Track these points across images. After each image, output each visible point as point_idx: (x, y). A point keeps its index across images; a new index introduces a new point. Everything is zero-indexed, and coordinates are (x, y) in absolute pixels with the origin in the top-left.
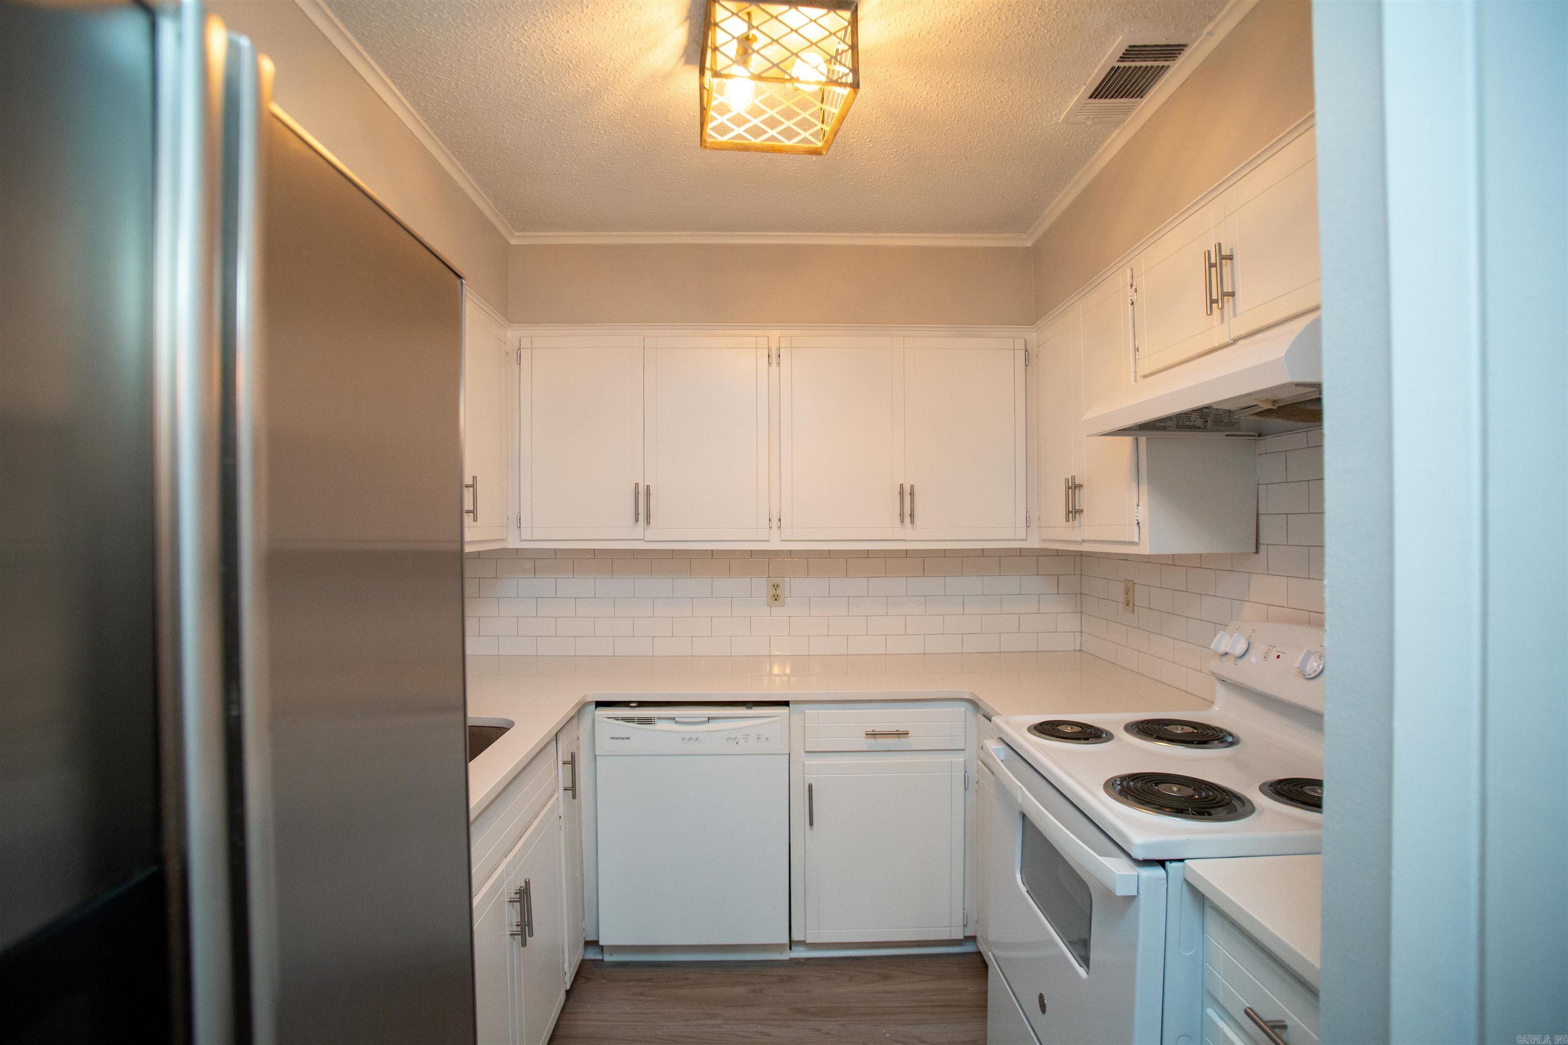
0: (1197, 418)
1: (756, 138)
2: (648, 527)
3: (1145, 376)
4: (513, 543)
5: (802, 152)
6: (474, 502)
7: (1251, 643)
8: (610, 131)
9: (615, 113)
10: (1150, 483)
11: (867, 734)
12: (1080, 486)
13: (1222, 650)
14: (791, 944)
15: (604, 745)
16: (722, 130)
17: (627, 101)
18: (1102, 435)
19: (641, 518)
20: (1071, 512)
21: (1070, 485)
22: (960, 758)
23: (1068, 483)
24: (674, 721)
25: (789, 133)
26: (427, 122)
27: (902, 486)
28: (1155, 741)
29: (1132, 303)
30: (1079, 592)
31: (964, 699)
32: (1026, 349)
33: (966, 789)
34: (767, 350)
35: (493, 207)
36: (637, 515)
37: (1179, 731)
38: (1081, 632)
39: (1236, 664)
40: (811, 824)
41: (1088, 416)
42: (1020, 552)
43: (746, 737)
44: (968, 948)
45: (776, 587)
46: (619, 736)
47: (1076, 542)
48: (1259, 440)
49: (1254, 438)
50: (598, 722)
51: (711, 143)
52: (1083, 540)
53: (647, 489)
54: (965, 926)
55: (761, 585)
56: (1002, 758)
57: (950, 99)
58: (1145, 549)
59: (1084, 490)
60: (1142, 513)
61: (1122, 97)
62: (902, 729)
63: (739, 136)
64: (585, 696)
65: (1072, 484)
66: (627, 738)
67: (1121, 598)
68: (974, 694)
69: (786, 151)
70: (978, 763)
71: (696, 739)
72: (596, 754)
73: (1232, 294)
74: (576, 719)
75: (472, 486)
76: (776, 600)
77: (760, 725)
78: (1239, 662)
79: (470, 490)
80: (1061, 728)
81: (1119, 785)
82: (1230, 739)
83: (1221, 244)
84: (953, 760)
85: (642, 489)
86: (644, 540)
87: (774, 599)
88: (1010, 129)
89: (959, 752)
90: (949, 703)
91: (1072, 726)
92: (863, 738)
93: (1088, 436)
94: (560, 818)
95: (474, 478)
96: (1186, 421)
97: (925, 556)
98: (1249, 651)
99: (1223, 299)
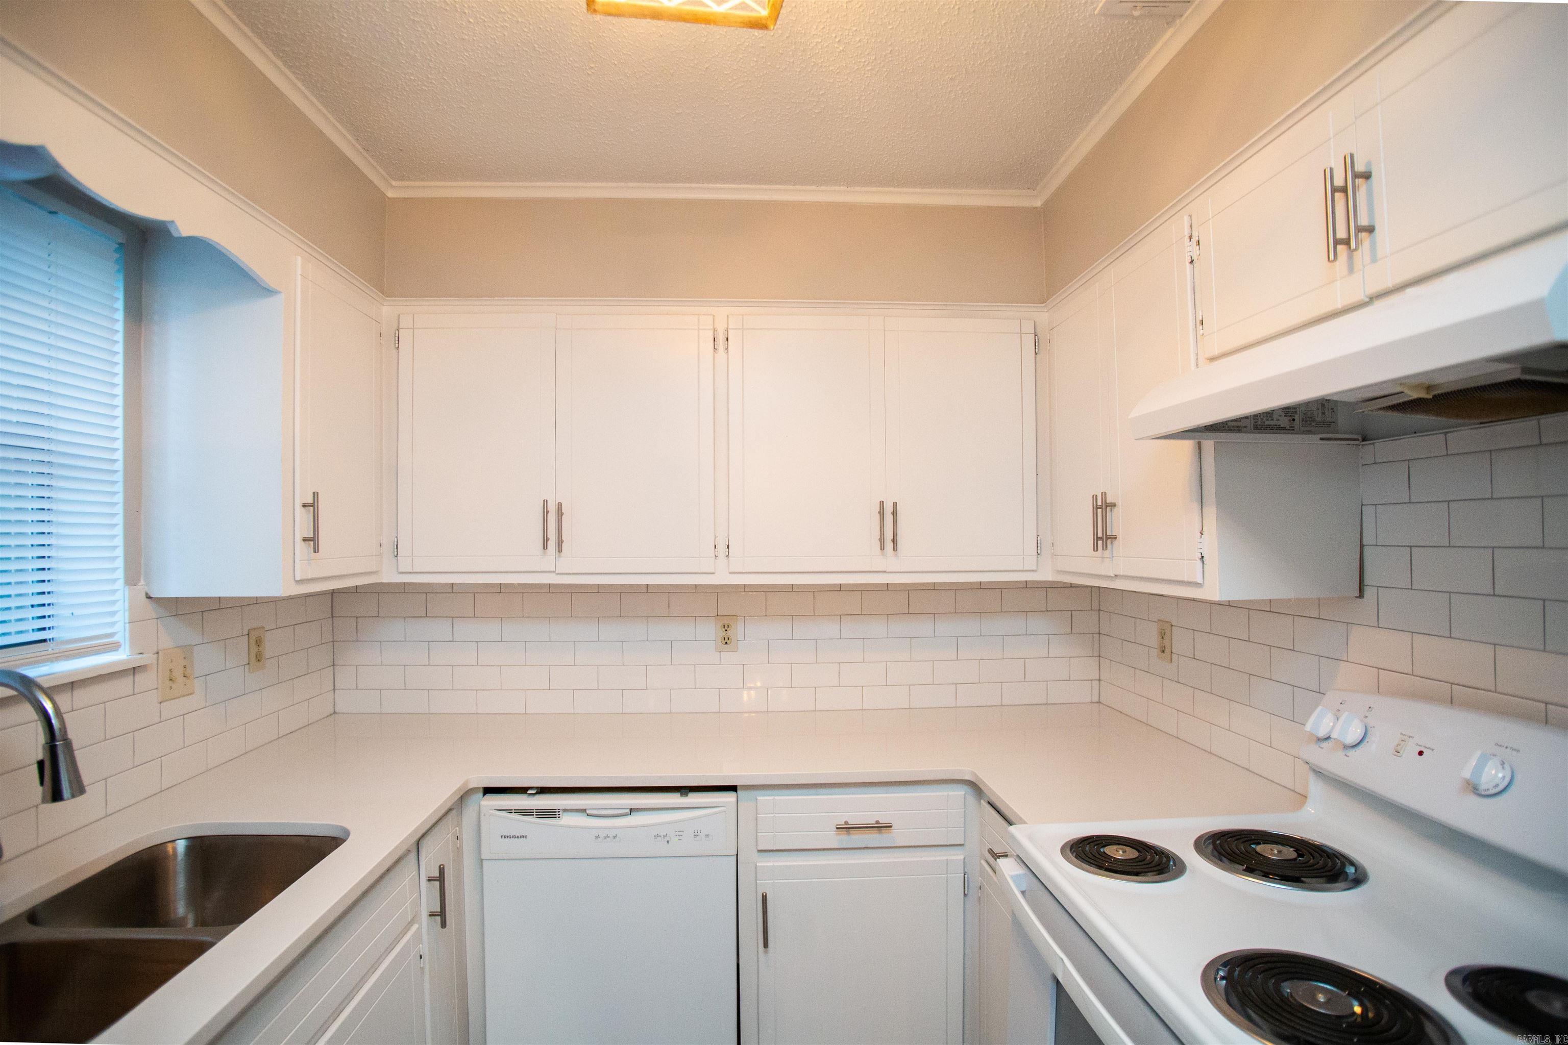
0: (1281, 416)
2: (560, 556)
3: (1212, 359)
4: (389, 576)
5: (737, 24)
6: (314, 527)
7: (1369, 728)
10: (1219, 504)
11: (837, 828)
12: (1113, 505)
13: (1322, 733)
15: (492, 845)
18: (1155, 438)
19: (552, 544)
20: (1101, 539)
21: (1099, 503)
22: (957, 856)
23: (1096, 502)
24: (584, 814)
27: (882, 503)
29: (1192, 262)
30: (1097, 631)
31: (962, 780)
32: (1035, 332)
33: (965, 895)
34: (712, 331)
35: (354, 142)
36: (546, 540)
37: (1275, 855)
38: (1099, 680)
39: (1346, 756)
40: (766, 945)
42: (1026, 586)
43: (680, 834)
45: (726, 627)
46: (512, 834)
47: (1107, 577)
48: (1362, 445)
49: (1357, 442)
50: (485, 814)
51: (605, 5)
52: (1116, 576)
53: (558, 507)
55: (709, 631)
56: (1024, 889)
58: (1213, 591)
59: (1119, 511)
60: (1210, 544)
62: (883, 820)
64: (466, 783)
65: (1102, 502)
66: (523, 837)
67: (1153, 641)
68: (976, 775)
69: (715, 21)
70: (981, 864)
71: (614, 837)
72: (483, 857)
73: (1370, 230)
74: (454, 812)
75: (312, 506)
76: (726, 643)
77: (700, 817)
78: (1352, 752)
79: (309, 511)
80: (1110, 850)
81: (1222, 978)
82: (1351, 870)
83: (1353, 155)
84: (950, 858)
85: (552, 508)
86: (554, 572)
87: (724, 642)
88: (1028, 25)
89: (956, 848)
90: (944, 786)
91: (1124, 847)
92: (833, 832)
93: (1136, 440)
94: (421, 957)
95: (315, 495)
96: (1267, 420)
97: (909, 589)
98: (1366, 740)
99: (1356, 236)
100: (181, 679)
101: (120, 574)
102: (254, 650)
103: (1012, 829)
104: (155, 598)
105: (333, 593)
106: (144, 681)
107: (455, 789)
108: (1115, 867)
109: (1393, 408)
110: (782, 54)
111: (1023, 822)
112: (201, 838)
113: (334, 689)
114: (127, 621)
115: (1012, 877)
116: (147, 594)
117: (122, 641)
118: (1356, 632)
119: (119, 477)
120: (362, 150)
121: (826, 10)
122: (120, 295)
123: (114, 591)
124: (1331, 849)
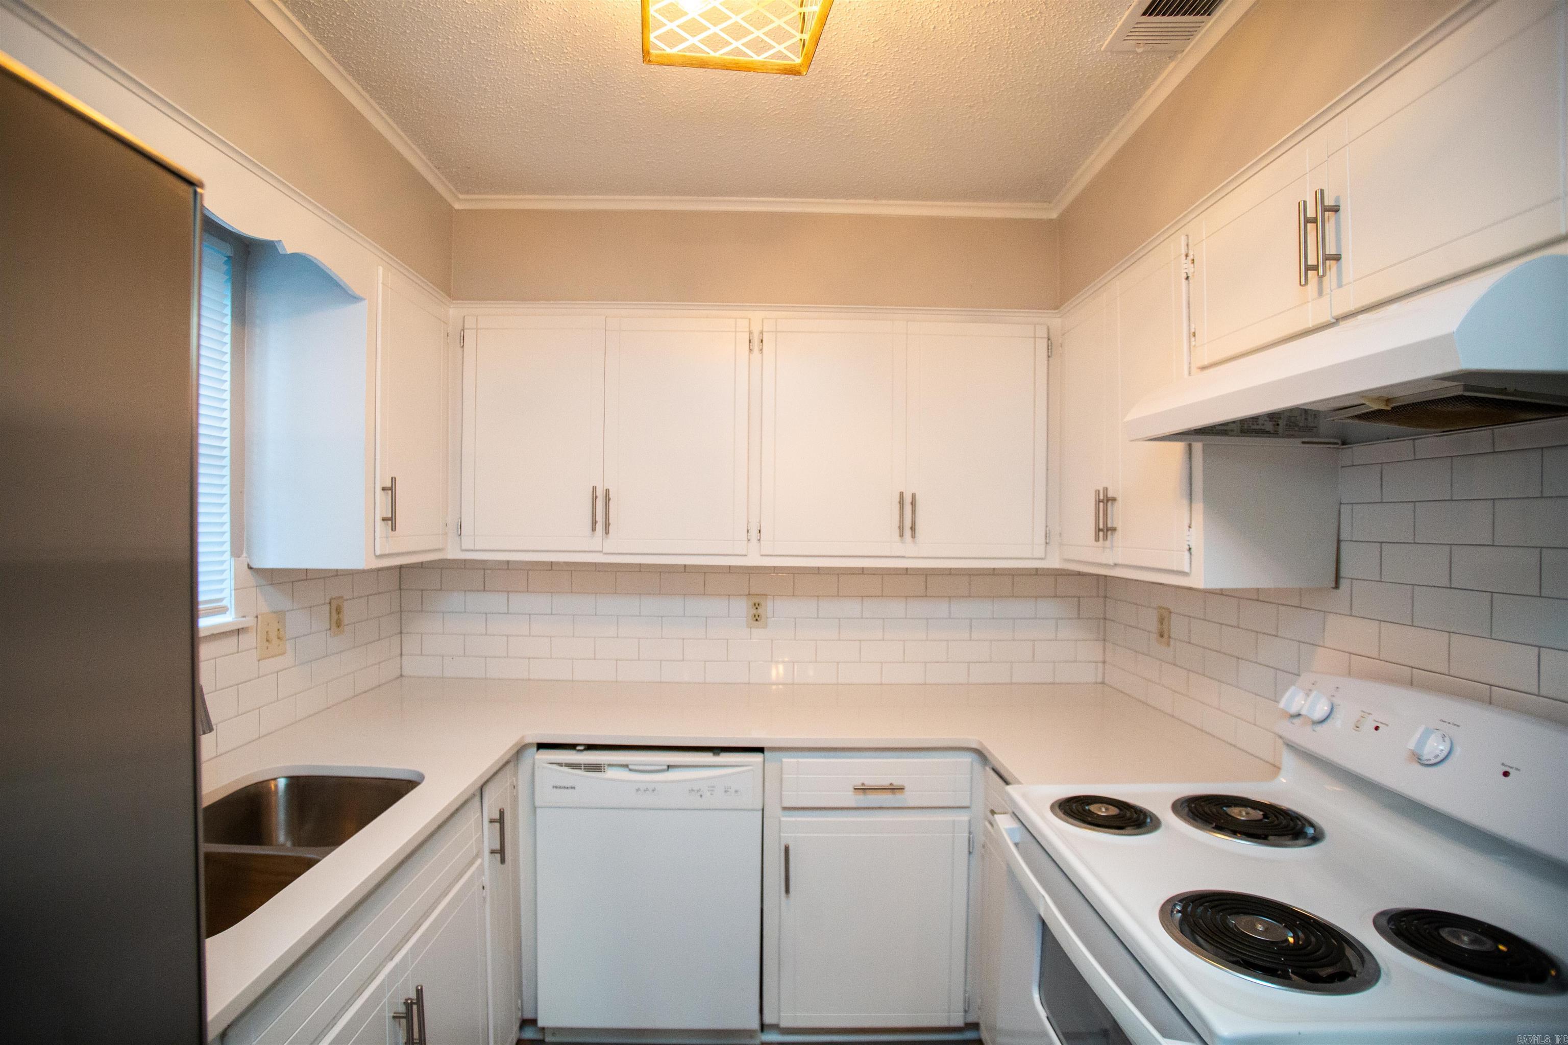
0: (1265, 421)
1: (715, 51)
2: (607, 537)
3: (1203, 368)
4: (453, 553)
5: (774, 71)
6: (392, 508)
7: (1334, 706)
8: (547, 57)
9: (550, 31)
10: (1207, 500)
11: (855, 789)
12: (1114, 499)
13: (1293, 710)
14: (763, 1027)
15: (544, 794)
16: (672, 38)
17: (561, 13)
18: (1149, 440)
19: (600, 527)
20: (1102, 530)
21: (1101, 497)
22: (965, 816)
23: (1099, 496)
24: (627, 769)
25: (759, 46)
26: (321, 43)
27: (902, 494)
28: (1214, 832)
29: (1187, 278)
30: (1103, 617)
31: (969, 748)
32: (1048, 337)
33: (970, 853)
34: (748, 334)
35: (428, 162)
36: (594, 523)
37: (1243, 816)
38: (1104, 662)
39: (1314, 730)
40: (787, 891)
41: (1133, 415)
42: (1037, 572)
43: (712, 789)
44: (970, 1035)
45: (757, 606)
46: (562, 785)
47: (1107, 566)
48: (1342, 449)
49: (1337, 446)
50: (538, 768)
51: (657, 56)
52: (1115, 564)
53: (606, 493)
54: (966, 1012)
55: (741, 607)
56: (1017, 840)
57: (967, 14)
58: (1198, 581)
59: (1119, 505)
60: (1197, 536)
61: (1184, 14)
62: (897, 783)
63: (693, 48)
64: (523, 738)
65: (1104, 496)
66: (572, 788)
67: (1153, 626)
68: (981, 743)
69: (755, 69)
70: (982, 822)
71: (653, 790)
72: (536, 805)
73: (1337, 258)
74: (512, 764)
75: (390, 489)
76: (757, 620)
77: (729, 775)
78: (1319, 728)
79: (387, 493)
80: (1093, 808)
81: (1179, 911)
82: (1311, 831)
83: (1323, 190)
84: (957, 819)
85: (600, 494)
86: (602, 552)
87: (755, 619)
88: (1040, 60)
89: (963, 810)
90: (951, 753)
91: (1107, 806)
92: (851, 793)
93: (1131, 441)
94: (483, 888)
95: (393, 480)
96: (1253, 424)
97: (927, 574)
98: (1332, 716)
99: (1324, 264)
100: (275, 641)
101: (227, 547)
102: (335, 617)
103: (1009, 788)
104: (255, 569)
105: (401, 567)
106: (248, 640)
107: (511, 745)
108: (1096, 822)
109: (1360, 417)
110: (815, 86)
111: (1019, 782)
112: (298, 778)
113: (401, 655)
114: (233, 588)
115: (1006, 830)
116: (248, 565)
117: (229, 606)
118: (1332, 620)
119: (227, 462)
120: (433, 167)
121: (854, 49)
122: (228, 302)
123: (223, 562)
124: (1295, 812)
